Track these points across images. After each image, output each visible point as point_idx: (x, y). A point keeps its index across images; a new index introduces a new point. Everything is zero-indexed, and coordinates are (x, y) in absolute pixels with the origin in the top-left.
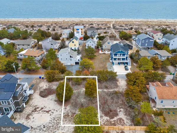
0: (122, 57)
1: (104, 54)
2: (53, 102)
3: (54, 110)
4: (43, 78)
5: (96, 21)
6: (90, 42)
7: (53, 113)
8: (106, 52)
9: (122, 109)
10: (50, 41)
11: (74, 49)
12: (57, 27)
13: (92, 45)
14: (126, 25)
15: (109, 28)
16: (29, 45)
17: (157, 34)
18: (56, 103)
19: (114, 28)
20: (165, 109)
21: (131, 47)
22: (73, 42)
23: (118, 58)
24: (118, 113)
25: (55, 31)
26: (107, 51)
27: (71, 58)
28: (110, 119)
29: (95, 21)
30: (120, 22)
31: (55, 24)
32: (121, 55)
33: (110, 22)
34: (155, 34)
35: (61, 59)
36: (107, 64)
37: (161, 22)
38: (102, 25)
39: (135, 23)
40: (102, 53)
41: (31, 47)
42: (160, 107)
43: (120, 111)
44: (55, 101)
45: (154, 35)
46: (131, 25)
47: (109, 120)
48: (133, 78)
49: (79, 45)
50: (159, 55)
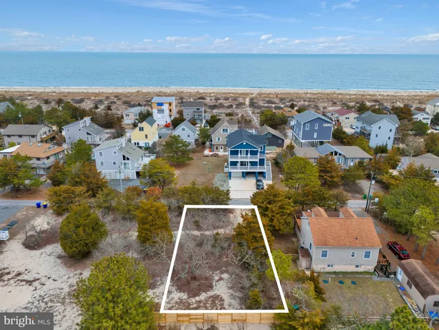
0: (249, 159)
1: (216, 155)
2: (52, 259)
3: (49, 278)
4: (45, 206)
5: (214, 93)
6: (183, 130)
7: (44, 285)
8: (221, 152)
9: (225, 276)
10: (85, 126)
11: (144, 145)
12: (118, 103)
13: (189, 136)
14: (281, 99)
15: (240, 105)
16: (33, 136)
17: (347, 116)
18: (59, 261)
19: (252, 104)
20: (335, 273)
21: (280, 142)
22: (141, 129)
23: (239, 160)
24: (214, 284)
25: (111, 110)
26: (222, 150)
27: (126, 161)
28: (189, 297)
29: (211, 93)
30: (270, 94)
31: (116, 97)
32: (247, 154)
33: (247, 94)
34: (342, 115)
35: (102, 163)
36: (216, 177)
37: (363, 95)
38: (227, 99)
39: (304, 96)
40: (211, 153)
41: (39, 139)
42: (321, 269)
43: (221, 279)
44: (60, 257)
45: (342, 119)
46: (292, 100)
47: (184, 301)
48: (261, 200)
49: (160, 137)
50: (340, 154)
